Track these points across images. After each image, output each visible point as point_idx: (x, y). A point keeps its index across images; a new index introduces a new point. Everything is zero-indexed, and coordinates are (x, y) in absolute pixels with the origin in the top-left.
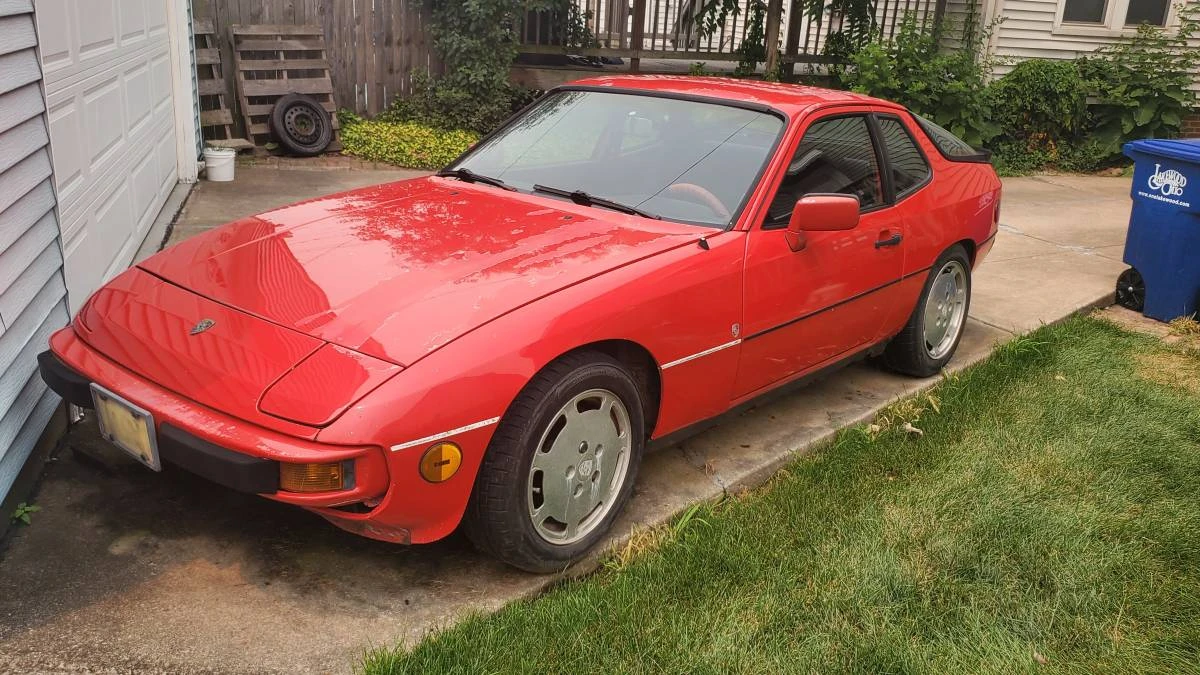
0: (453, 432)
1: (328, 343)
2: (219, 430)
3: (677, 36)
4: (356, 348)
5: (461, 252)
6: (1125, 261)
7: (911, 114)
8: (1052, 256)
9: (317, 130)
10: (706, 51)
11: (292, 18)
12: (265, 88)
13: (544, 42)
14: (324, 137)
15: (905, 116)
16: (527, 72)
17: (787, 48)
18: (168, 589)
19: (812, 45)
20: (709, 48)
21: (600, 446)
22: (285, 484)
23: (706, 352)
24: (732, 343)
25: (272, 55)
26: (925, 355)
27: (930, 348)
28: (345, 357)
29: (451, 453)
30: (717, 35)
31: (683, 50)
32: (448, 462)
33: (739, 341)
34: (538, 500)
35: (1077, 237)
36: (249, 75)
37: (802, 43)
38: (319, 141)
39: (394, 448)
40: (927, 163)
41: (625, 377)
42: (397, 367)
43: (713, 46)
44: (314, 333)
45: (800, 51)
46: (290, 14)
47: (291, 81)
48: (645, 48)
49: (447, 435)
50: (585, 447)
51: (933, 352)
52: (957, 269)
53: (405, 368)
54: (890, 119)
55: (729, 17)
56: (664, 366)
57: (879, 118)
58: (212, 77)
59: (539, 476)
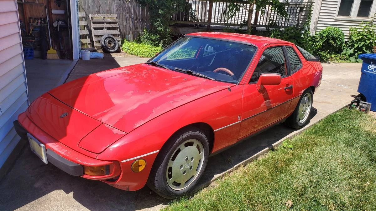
0: (143, 156)
1: (103, 123)
2: (65, 153)
3: (221, 19)
4: (112, 125)
5: (150, 91)
6: (358, 91)
7: (296, 46)
8: (334, 88)
9: (114, 45)
10: (230, 23)
11: (108, 12)
12: (99, 32)
13: (182, 20)
14: (117, 47)
15: (294, 47)
16: (177, 29)
17: (254, 22)
18: (51, 201)
19: (261, 22)
20: (231, 22)
21: (192, 158)
22: (86, 173)
23: (229, 125)
24: (238, 122)
25: (102, 23)
26: (298, 122)
27: (300, 120)
28: (108, 128)
29: (142, 162)
30: (233, 18)
31: (223, 23)
32: (141, 165)
33: (240, 121)
34: (170, 176)
35: (342, 82)
36: (95, 29)
37: (258, 21)
38: (115, 48)
39: (123, 162)
40: (301, 62)
41: (202, 135)
42: (125, 133)
43: (232, 21)
44: (99, 119)
45: (258, 24)
46: (108, 11)
47: (108, 31)
48: (212, 22)
49: (141, 157)
50: (187, 159)
51: (300, 121)
52: (309, 95)
53: (127, 134)
54: (290, 48)
55: (237, 13)
56: (215, 131)
57: (286, 47)
58: (85, 29)
59: (170, 169)
